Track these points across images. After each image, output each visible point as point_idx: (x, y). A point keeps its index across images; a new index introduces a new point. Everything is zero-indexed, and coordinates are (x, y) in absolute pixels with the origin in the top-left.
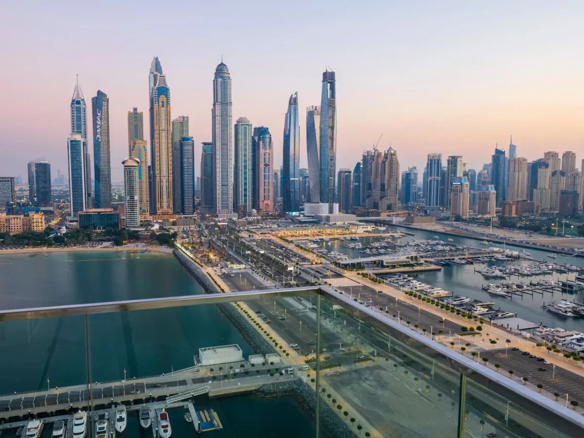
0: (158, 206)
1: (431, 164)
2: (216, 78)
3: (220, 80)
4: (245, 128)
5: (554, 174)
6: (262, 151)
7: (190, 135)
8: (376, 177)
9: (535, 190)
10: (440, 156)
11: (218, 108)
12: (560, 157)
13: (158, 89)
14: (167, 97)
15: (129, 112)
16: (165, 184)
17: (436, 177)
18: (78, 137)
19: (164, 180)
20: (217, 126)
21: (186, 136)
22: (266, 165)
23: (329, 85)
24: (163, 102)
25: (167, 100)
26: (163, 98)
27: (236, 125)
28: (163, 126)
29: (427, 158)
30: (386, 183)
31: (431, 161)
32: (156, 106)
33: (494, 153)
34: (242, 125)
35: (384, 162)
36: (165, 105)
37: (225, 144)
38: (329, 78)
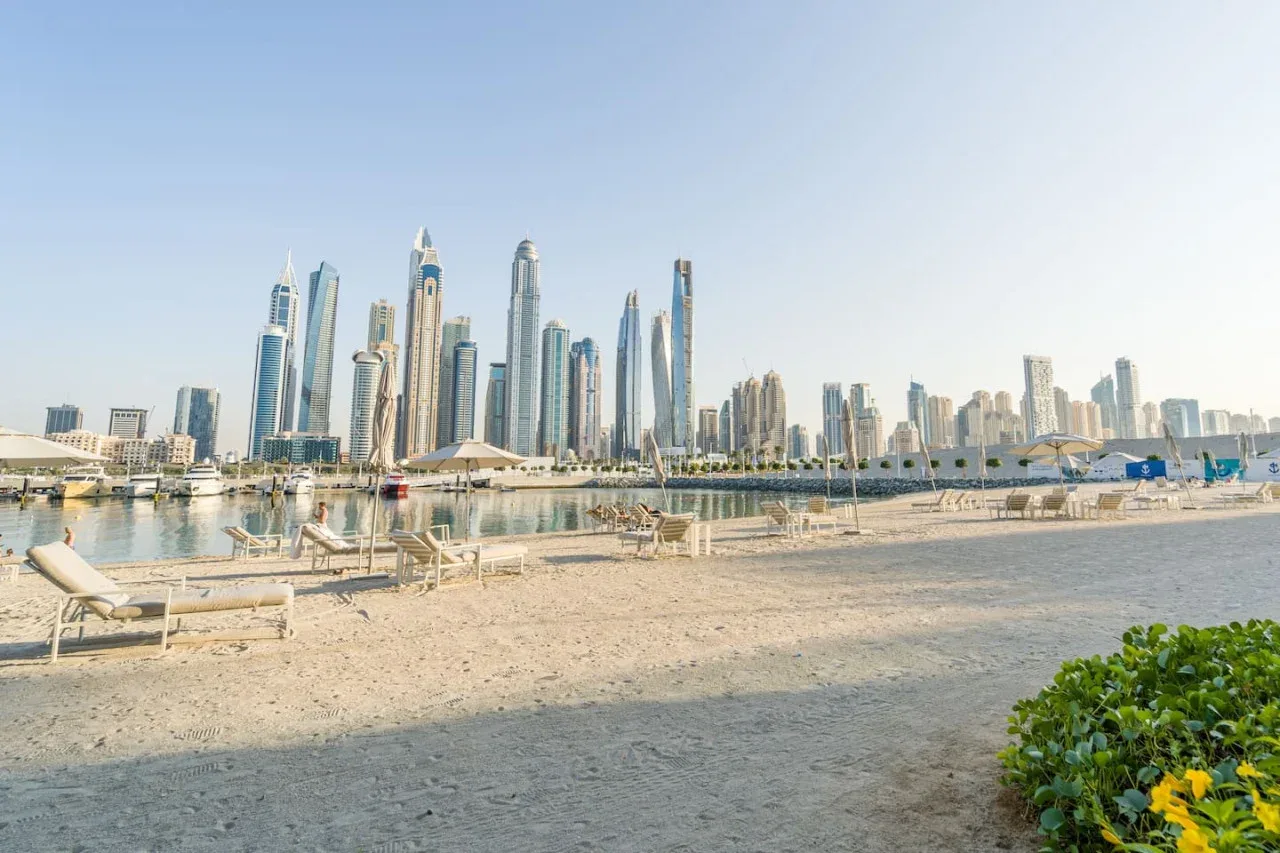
0: (410, 448)
1: (828, 397)
2: (517, 259)
3: (523, 261)
4: (559, 337)
5: (987, 416)
6: (584, 370)
7: (472, 340)
8: (753, 415)
9: (967, 438)
10: (839, 385)
11: (518, 300)
12: (993, 398)
13: (424, 268)
14: (437, 280)
15: (373, 304)
16: (424, 413)
17: (836, 416)
18: (278, 331)
19: (424, 406)
20: (515, 328)
21: (466, 340)
22: (590, 391)
23: (683, 279)
24: (430, 288)
25: (438, 284)
26: (430, 281)
27: (545, 331)
28: (429, 322)
29: (822, 388)
30: (767, 420)
31: (828, 393)
32: (419, 292)
33: (909, 388)
34: (554, 329)
35: (763, 391)
36: (434, 292)
37: (526, 355)
38: (683, 270)
